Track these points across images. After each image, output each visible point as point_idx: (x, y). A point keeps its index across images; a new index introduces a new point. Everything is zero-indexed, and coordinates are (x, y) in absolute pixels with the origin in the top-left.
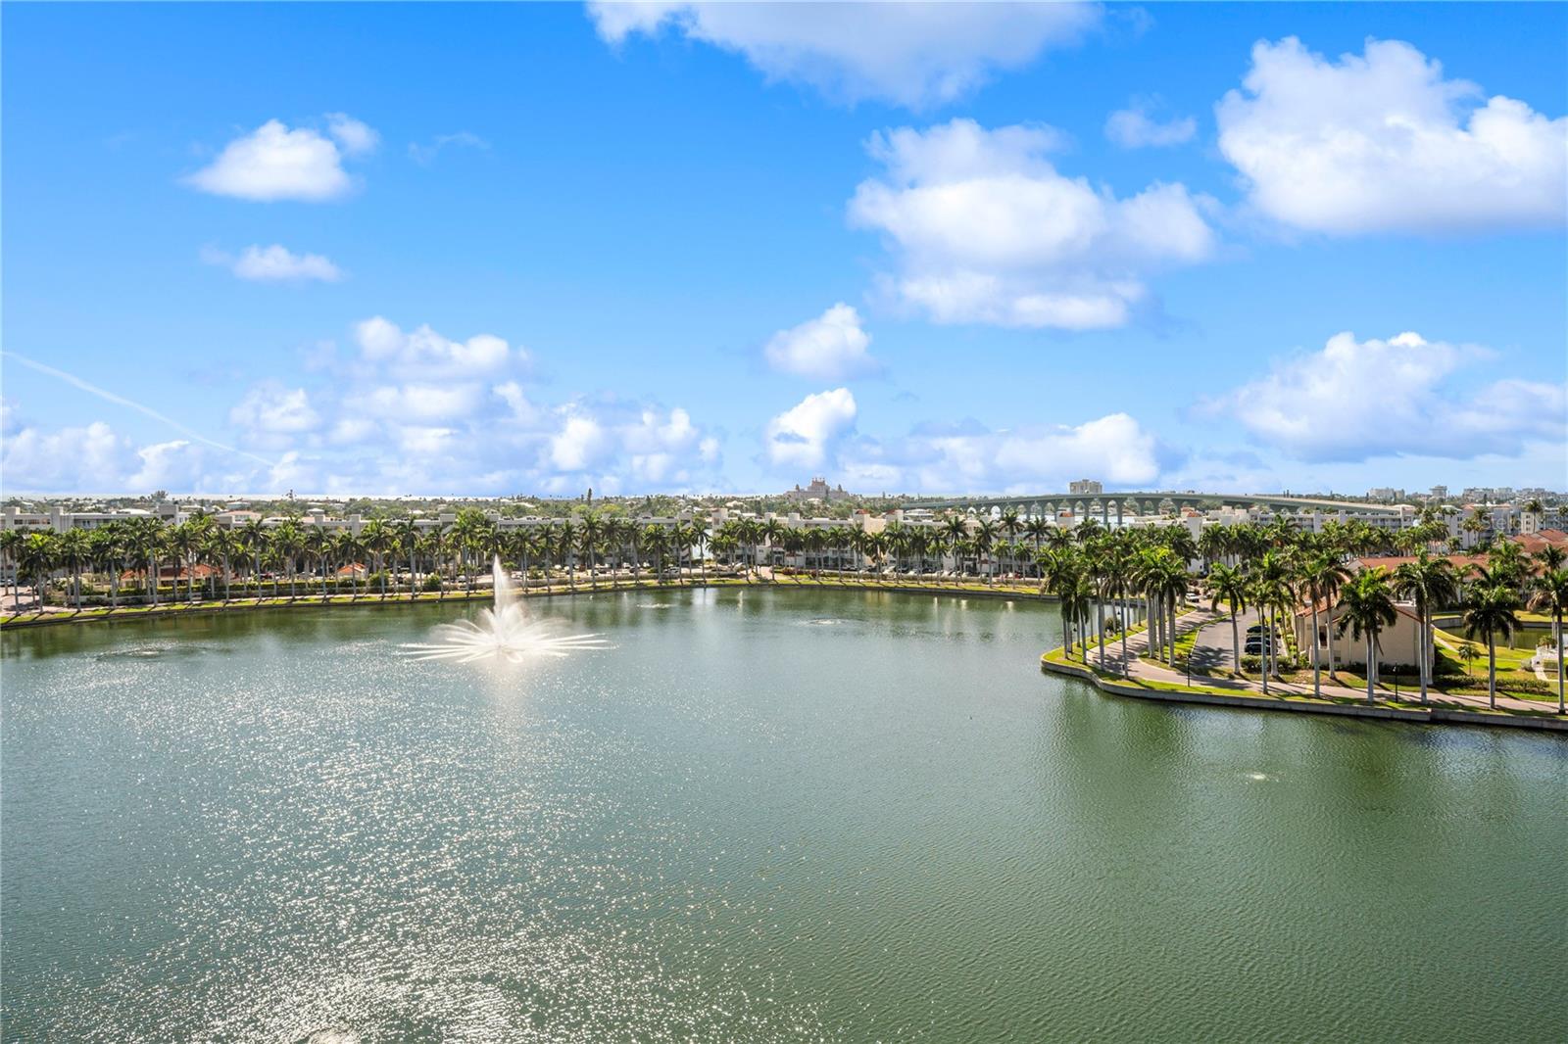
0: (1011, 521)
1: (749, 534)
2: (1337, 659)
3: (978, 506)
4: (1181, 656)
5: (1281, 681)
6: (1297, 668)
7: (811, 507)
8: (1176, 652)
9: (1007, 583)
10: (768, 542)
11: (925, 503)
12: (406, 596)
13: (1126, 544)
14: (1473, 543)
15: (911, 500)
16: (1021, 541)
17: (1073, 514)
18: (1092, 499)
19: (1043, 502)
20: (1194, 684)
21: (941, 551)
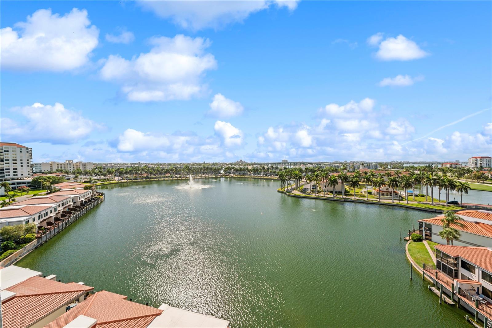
0: (272, 167)
1: (230, 169)
2: (328, 190)
3: (267, 164)
4: (301, 190)
5: (318, 194)
6: (321, 192)
7: (240, 164)
8: (300, 189)
9: (272, 177)
10: (233, 170)
11: (258, 164)
12: (176, 179)
13: (292, 170)
14: (352, 171)
15: (256, 163)
16: (274, 170)
17: (283, 165)
18: (286, 163)
19: (278, 163)
20: (303, 194)
21: (261, 172)
